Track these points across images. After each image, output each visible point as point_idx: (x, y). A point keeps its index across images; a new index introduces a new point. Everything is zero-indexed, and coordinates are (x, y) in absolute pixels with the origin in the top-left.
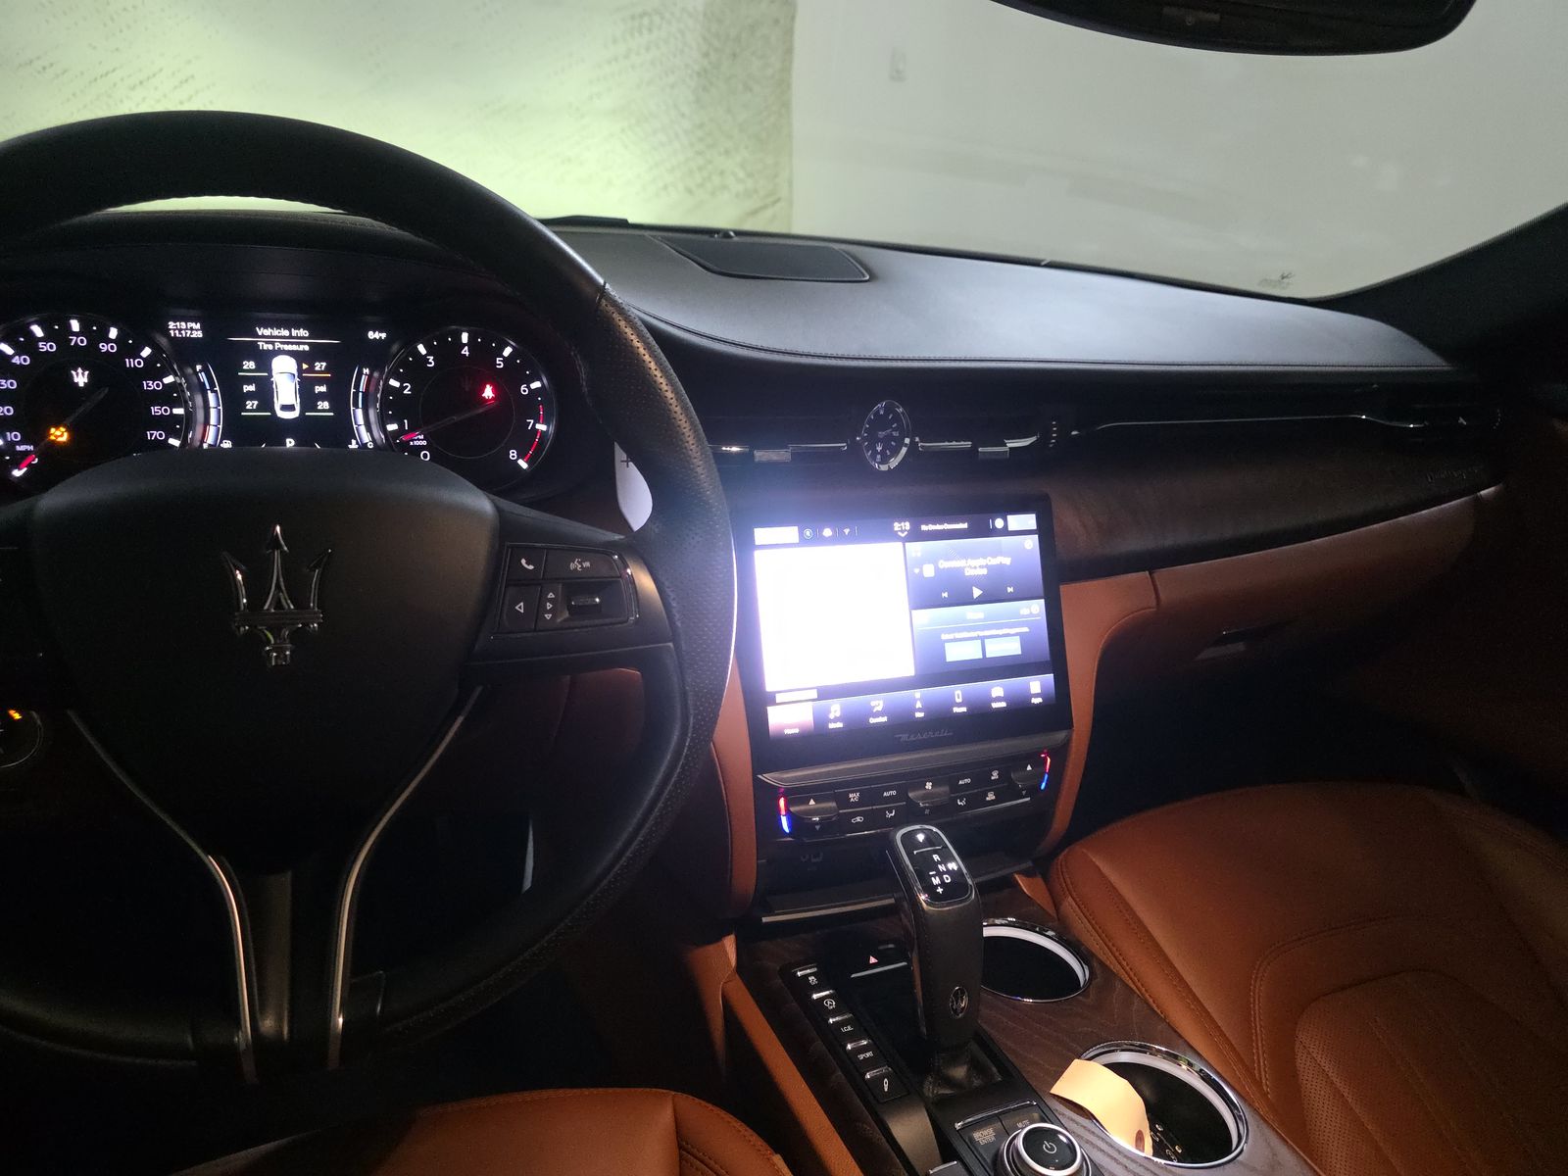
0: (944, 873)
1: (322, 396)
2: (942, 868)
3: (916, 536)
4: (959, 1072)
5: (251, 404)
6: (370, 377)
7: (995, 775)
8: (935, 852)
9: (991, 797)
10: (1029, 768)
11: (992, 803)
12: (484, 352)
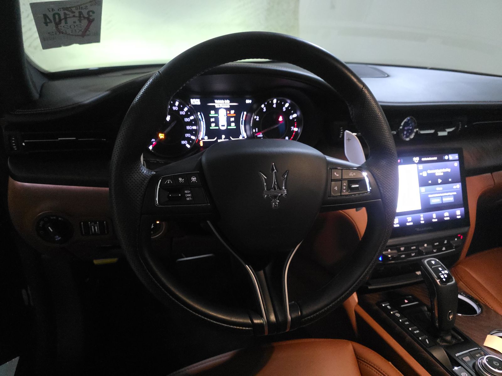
0: (444, 274)
1: (233, 122)
2: (443, 272)
3: (420, 162)
4: (449, 338)
5: (213, 125)
6: (246, 115)
7: (446, 242)
8: (440, 267)
9: (444, 249)
10: (456, 239)
11: (444, 251)
12: (280, 106)
